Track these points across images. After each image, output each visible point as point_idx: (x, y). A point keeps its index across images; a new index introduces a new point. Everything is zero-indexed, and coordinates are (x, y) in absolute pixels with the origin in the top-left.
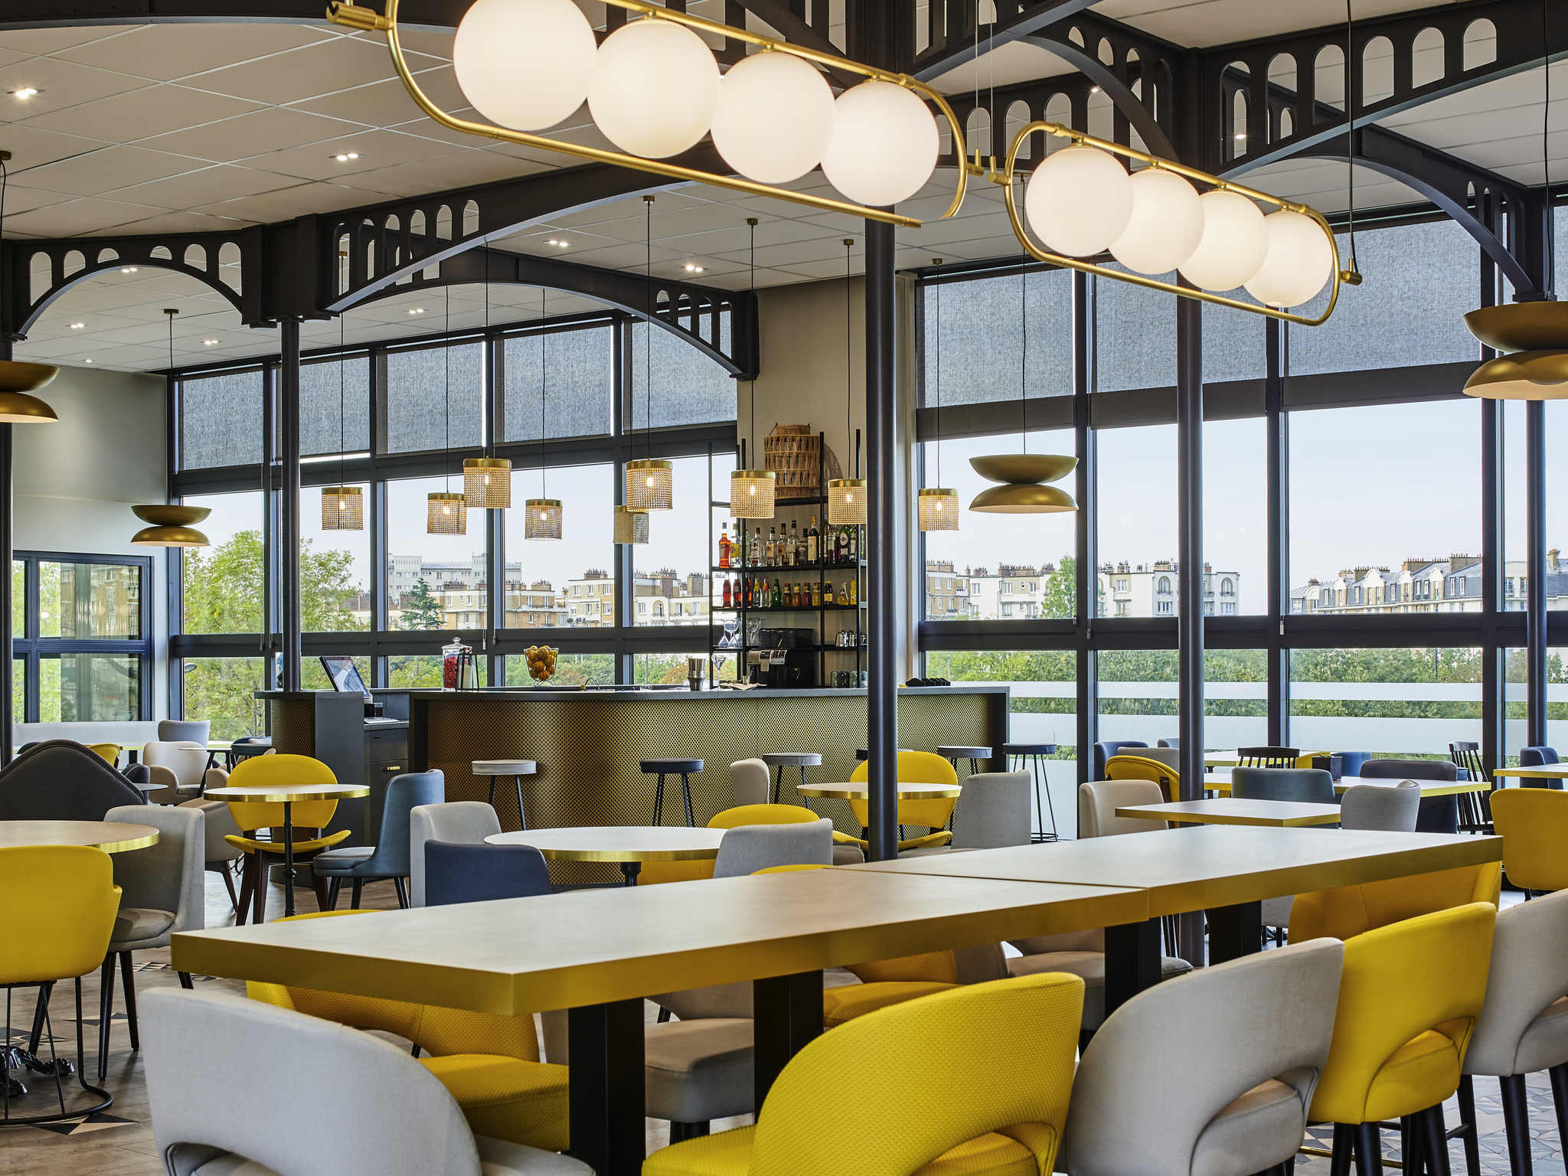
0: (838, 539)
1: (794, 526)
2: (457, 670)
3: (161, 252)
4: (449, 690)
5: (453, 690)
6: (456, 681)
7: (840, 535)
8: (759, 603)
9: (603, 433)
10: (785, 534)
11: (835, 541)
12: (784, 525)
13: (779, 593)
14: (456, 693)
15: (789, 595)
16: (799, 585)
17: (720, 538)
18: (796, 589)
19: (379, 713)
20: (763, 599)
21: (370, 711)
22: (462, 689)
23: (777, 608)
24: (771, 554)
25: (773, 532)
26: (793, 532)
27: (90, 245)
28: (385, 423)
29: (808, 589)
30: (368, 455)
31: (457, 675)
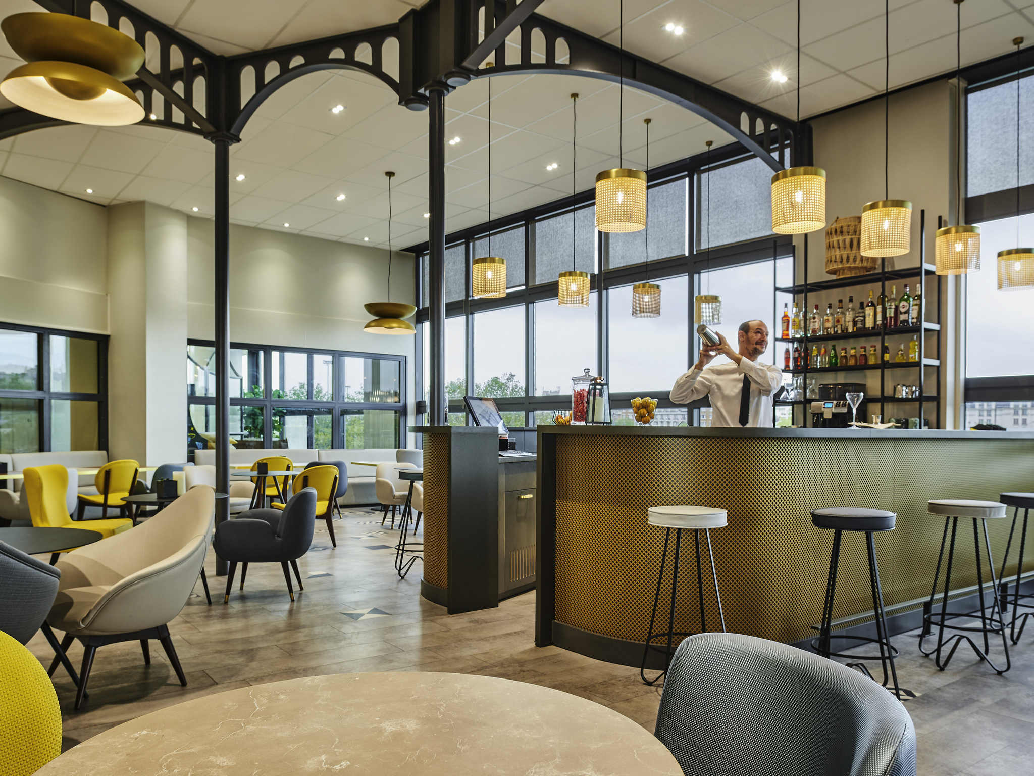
0: (897, 308)
1: (851, 300)
2: (588, 403)
3: (338, 53)
4: (578, 423)
5: (583, 424)
6: (587, 413)
7: (899, 304)
8: (817, 365)
9: (680, 254)
10: (842, 308)
11: (895, 309)
12: (840, 301)
13: (836, 356)
14: (587, 426)
15: (845, 357)
16: (855, 348)
17: (783, 315)
18: (853, 352)
19: (513, 447)
20: (819, 362)
21: (504, 445)
22: (593, 422)
23: (833, 368)
24: (829, 325)
25: (830, 307)
26: (851, 305)
27: (282, 53)
28: (534, 266)
29: (865, 351)
30: (524, 288)
31: (588, 407)
